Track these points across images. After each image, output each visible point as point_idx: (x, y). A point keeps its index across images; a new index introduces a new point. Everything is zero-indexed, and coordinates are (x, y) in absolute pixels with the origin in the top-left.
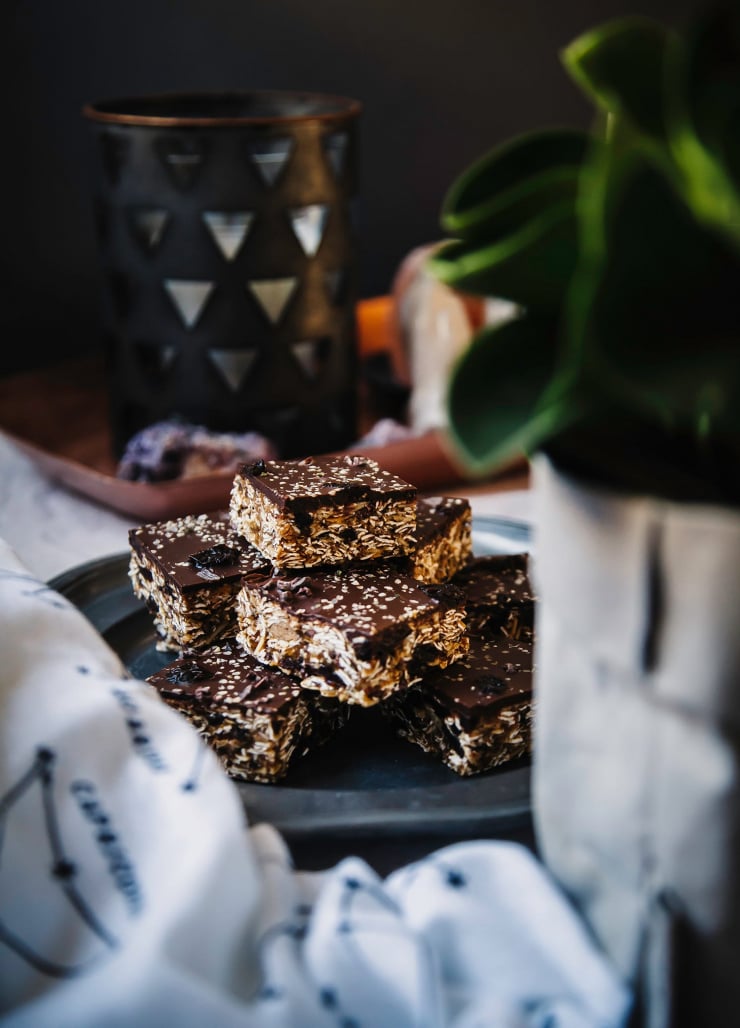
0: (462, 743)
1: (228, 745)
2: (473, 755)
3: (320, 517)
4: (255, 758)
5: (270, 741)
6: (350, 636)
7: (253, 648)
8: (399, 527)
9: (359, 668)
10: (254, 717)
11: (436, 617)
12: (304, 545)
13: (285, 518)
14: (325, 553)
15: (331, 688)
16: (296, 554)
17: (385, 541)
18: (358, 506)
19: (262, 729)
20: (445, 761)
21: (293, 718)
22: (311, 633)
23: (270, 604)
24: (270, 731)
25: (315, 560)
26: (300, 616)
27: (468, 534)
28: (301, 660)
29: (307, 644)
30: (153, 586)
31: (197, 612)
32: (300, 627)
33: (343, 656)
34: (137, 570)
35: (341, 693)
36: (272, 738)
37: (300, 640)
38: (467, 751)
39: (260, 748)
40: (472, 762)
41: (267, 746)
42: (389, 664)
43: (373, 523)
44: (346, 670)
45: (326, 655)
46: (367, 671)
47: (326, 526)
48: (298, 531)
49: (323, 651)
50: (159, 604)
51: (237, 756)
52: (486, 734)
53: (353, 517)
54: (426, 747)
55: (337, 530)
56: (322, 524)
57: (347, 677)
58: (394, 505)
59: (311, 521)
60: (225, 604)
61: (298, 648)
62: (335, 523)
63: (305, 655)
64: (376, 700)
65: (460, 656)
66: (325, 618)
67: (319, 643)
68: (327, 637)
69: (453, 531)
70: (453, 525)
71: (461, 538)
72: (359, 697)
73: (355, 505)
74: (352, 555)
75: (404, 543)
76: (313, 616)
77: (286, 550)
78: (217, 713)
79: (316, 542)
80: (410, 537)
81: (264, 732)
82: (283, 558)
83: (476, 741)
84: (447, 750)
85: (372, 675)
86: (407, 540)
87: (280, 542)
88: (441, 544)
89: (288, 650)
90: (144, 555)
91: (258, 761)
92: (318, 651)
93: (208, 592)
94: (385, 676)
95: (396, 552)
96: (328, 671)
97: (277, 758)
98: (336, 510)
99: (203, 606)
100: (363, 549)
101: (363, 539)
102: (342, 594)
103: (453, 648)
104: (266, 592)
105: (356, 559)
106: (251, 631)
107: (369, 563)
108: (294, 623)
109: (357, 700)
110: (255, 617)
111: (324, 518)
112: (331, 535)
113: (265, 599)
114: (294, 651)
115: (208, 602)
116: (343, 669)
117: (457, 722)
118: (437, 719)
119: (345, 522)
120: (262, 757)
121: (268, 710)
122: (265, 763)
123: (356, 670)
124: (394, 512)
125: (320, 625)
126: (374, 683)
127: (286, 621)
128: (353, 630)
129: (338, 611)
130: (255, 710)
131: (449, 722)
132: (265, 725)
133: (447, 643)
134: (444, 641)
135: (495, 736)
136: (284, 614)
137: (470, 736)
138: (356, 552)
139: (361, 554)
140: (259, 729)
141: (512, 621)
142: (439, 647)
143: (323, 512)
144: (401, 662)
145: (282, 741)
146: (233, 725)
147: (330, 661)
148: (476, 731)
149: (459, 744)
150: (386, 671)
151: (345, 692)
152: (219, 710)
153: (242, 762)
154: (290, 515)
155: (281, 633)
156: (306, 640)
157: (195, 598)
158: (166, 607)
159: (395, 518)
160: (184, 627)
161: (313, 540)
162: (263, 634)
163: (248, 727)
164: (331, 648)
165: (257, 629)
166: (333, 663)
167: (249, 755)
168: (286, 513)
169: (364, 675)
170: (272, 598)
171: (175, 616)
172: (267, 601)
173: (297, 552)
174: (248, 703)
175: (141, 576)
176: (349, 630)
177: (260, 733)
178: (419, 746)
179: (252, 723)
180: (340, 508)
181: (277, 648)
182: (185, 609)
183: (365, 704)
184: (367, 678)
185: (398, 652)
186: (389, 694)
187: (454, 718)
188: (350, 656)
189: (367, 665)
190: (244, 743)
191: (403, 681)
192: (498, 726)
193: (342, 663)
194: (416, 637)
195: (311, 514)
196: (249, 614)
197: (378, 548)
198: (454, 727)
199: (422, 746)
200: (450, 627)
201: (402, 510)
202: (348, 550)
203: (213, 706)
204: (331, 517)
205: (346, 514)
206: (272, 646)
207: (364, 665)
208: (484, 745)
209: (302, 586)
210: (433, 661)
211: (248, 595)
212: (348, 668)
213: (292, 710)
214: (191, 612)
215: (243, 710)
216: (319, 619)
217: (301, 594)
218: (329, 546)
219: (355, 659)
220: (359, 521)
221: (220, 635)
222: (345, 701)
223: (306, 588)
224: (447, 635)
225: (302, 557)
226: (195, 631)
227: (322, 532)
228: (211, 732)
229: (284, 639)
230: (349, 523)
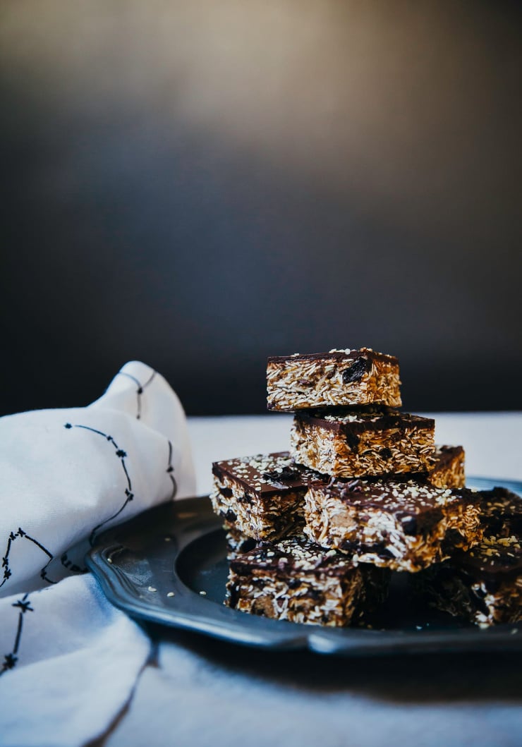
0: (488, 603)
1: (305, 604)
2: (496, 613)
3: (365, 438)
4: (327, 613)
5: (339, 598)
6: (399, 517)
7: (317, 537)
8: (423, 448)
9: (407, 541)
10: (325, 580)
11: (461, 509)
12: (353, 460)
13: (340, 438)
14: (369, 467)
15: (383, 561)
16: (348, 467)
17: (412, 459)
18: (394, 431)
19: (333, 589)
20: (472, 621)
21: (354, 584)
22: (366, 519)
23: (332, 499)
24: (339, 590)
25: (362, 472)
26: (357, 505)
27: (463, 472)
28: (358, 541)
29: (362, 528)
30: (233, 500)
31: (271, 513)
32: (357, 515)
33: (393, 534)
34: (218, 493)
35: (392, 563)
36: (340, 595)
37: (357, 526)
38: (492, 609)
39: (331, 605)
40: (496, 618)
41: (337, 602)
42: (429, 540)
43: (404, 445)
44: (395, 545)
45: (379, 534)
46: (414, 543)
47: (369, 447)
48: (349, 448)
49: (376, 532)
50: (238, 513)
51: (311, 612)
52: (506, 596)
53: (389, 440)
54: (454, 613)
55: (377, 449)
56: (366, 444)
57: (397, 551)
58: (419, 431)
59: (358, 441)
60: (291, 509)
61: (354, 532)
62: (376, 443)
63: (361, 537)
64: (420, 567)
65: (476, 543)
66: (378, 506)
67: (373, 526)
68: (380, 520)
69: (454, 466)
70: (454, 462)
71: (459, 473)
72: (407, 565)
73: (390, 430)
74: (389, 469)
75: (426, 461)
76: (368, 505)
77: (341, 463)
78: (296, 578)
79: (362, 458)
80: (430, 457)
81: (334, 591)
82: (339, 469)
83: (498, 601)
84: (474, 612)
85: (417, 547)
86: (428, 459)
87: (336, 457)
88: (447, 473)
89: (347, 534)
90: (225, 478)
91: (328, 615)
92: (372, 532)
93: (280, 498)
94: (425, 550)
95: (421, 469)
96: (380, 547)
97: (344, 612)
98: (376, 433)
99: (276, 509)
100: (396, 464)
101: (397, 457)
102: (386, 492)
103: (471, 536)
104: (329, 491)
105: (392, 472)
106: (315, 523)
107: (402, 476)
108: (352, 512)
109: (404, 567)
110: (319, 512)
111: (368, 440)
112: (373, 453)
113: (328, 496)
114: (351, 534)
115: (280, 506)
116: (393, 544)
117: (483, 586)
118: (464, 587)
119: (383, 443)
120: (332, 612)
121: (338, 574)
122: (334, 617)
123: (405, 543)
124: (418, 437)
125: (374, 511)
126: (419, 553)
127: (345, 511)
128: (401, 512)
129: (387, 501)
130: (326, 574)
131: (476, 587)
132: (335, 586)
133: (467, 532)
134: (465, 529)
135: (513, 598)
136: (344, 506)
137: (495, 596)
138: (391, 467)
139: (395, 469)
140: (330, 590)
141: (505, 530)
142: (462, 533)
143: (368, 435)
144: (437, 541)
145: (347, 600)
146: (309, 588)
147: (382, 538)
148: (498, 593)
149: (485, 604)
150: (427, 546)
151: (395, 562)
152: (297, 576)
153: (316, 618)
154: (343, 436)
155: (341, 522)
156: (362, 525)
157: (270, 502)
158: (244, 514)
159: (420, 442)
160: (260, 525)
161: (360, 456)
162: (326, 524)
163: (321, 588)
164: (383, 528)
165: (321, 521)
166: (384, 541)
167: (322, 611)
168: (340, 435)
169: (411, 547)
170: (334, 494)
171: (253, 518)
172: (330, 498)
173: (349, 465)
174: (321, 569)
175: (221, 496)
176: (398, 512)
177: (331, 593)
178: (448, 613)
179: (324, 585)
180: (380, 432)
181: (337, 533)
182: (262, 510)
183: (411, 569)
184: (414, 549)
185: (434, 532)
186: (429, 565)
187: (480, 584)
188: (399, 533)
189: (413, 539)
190: (317, 602)
191: (437, 557)
192: (515, 590)
193: (392, 539)
194: (447, 522)
195: (358, 436)
196: (314, 509)
197: (407, 465)
198: (480, 591)
199: (451, 612)
200: (470, 519)
201: (424, 435)
202: (386, 465)
203: (293, 573)
204: (373, 439)
205: (384, 437)
206: (333, 533)
207: (410, 539)
208: (505, 605)
209: (356, 486)
210: (458, 544)
211: (314, 496)
212: (398, 543)
213: (353, 576)
214: (267, 513)
215: (316, 574)
216: (373, 507)
217: (356, 491)
218: (372, 462)
219: (403, 535)
220: (393, 443)
221: (286, 533)
222: (395, 570)
223: (359, 487)
224: (468, 525)
225: (352, 469)
226: (269, 528)
227: (366, 450)
228: (290, 594)
229: (344, 526)
230: (387, 444)
